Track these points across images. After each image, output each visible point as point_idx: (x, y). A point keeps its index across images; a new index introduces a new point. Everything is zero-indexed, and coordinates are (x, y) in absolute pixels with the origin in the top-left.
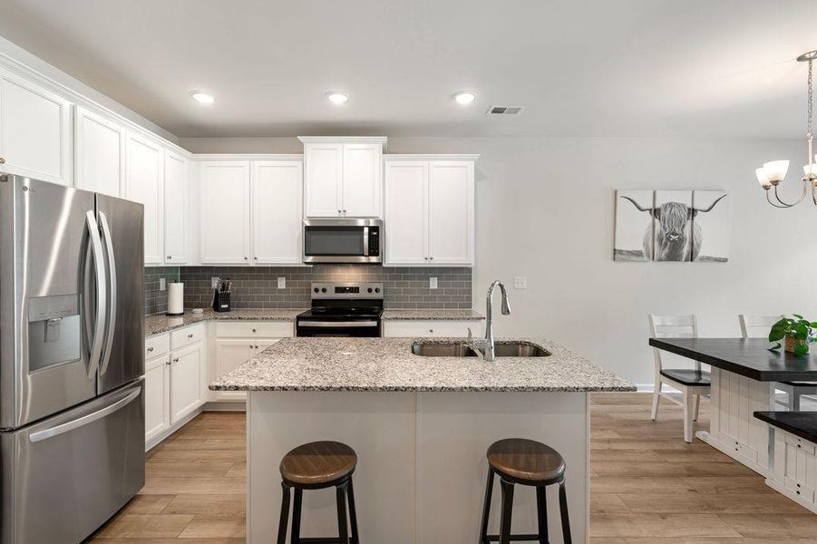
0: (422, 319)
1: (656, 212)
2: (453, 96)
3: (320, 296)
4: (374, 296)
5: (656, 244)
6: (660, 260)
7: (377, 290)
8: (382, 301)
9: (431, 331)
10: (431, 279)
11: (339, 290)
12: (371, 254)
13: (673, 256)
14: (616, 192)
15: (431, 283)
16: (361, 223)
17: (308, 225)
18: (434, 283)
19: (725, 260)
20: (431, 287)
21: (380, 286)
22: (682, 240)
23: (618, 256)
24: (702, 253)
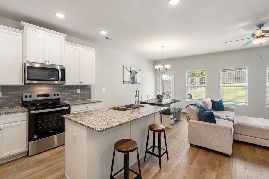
0: (84, 103)
1: (131, 72)
2: (100, 31)
3: (28, 99)
4: (56, 97)
5: (131, 79)
6: (131, 83)
7: (58, 95)
8: (59, 99)
9: (88, 107)
10: (77, 89)
11: (38, 96)
12: (61, 80)
13: (133, 83)
14: (124, 66)
15: (77, 91)
16: (58, 67)
17: (29, 65)
18: (78, 91)
19: (140, 84)
20: (78, 93)
21: (59, 93)
22: (135, 79)
23: (124, 82)
24: (138, 82)
